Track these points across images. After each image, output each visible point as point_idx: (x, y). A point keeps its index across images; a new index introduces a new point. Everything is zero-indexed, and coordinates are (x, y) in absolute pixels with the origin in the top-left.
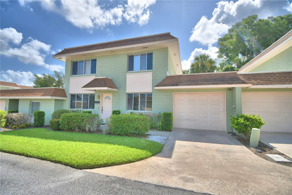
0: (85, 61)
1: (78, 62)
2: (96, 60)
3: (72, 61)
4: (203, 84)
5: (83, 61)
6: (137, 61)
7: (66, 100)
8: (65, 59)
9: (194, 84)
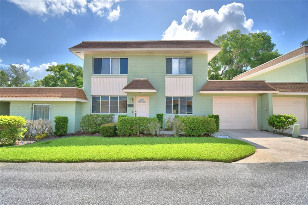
0: (112, 58)
1: (101, 59)
2: (127, 58)
3: (93, 57)
4: (244, 90)
5: (110, 58)
6: (176, 65)
7: (87, 103)
8: (84, 53)
9: (232, 89)
